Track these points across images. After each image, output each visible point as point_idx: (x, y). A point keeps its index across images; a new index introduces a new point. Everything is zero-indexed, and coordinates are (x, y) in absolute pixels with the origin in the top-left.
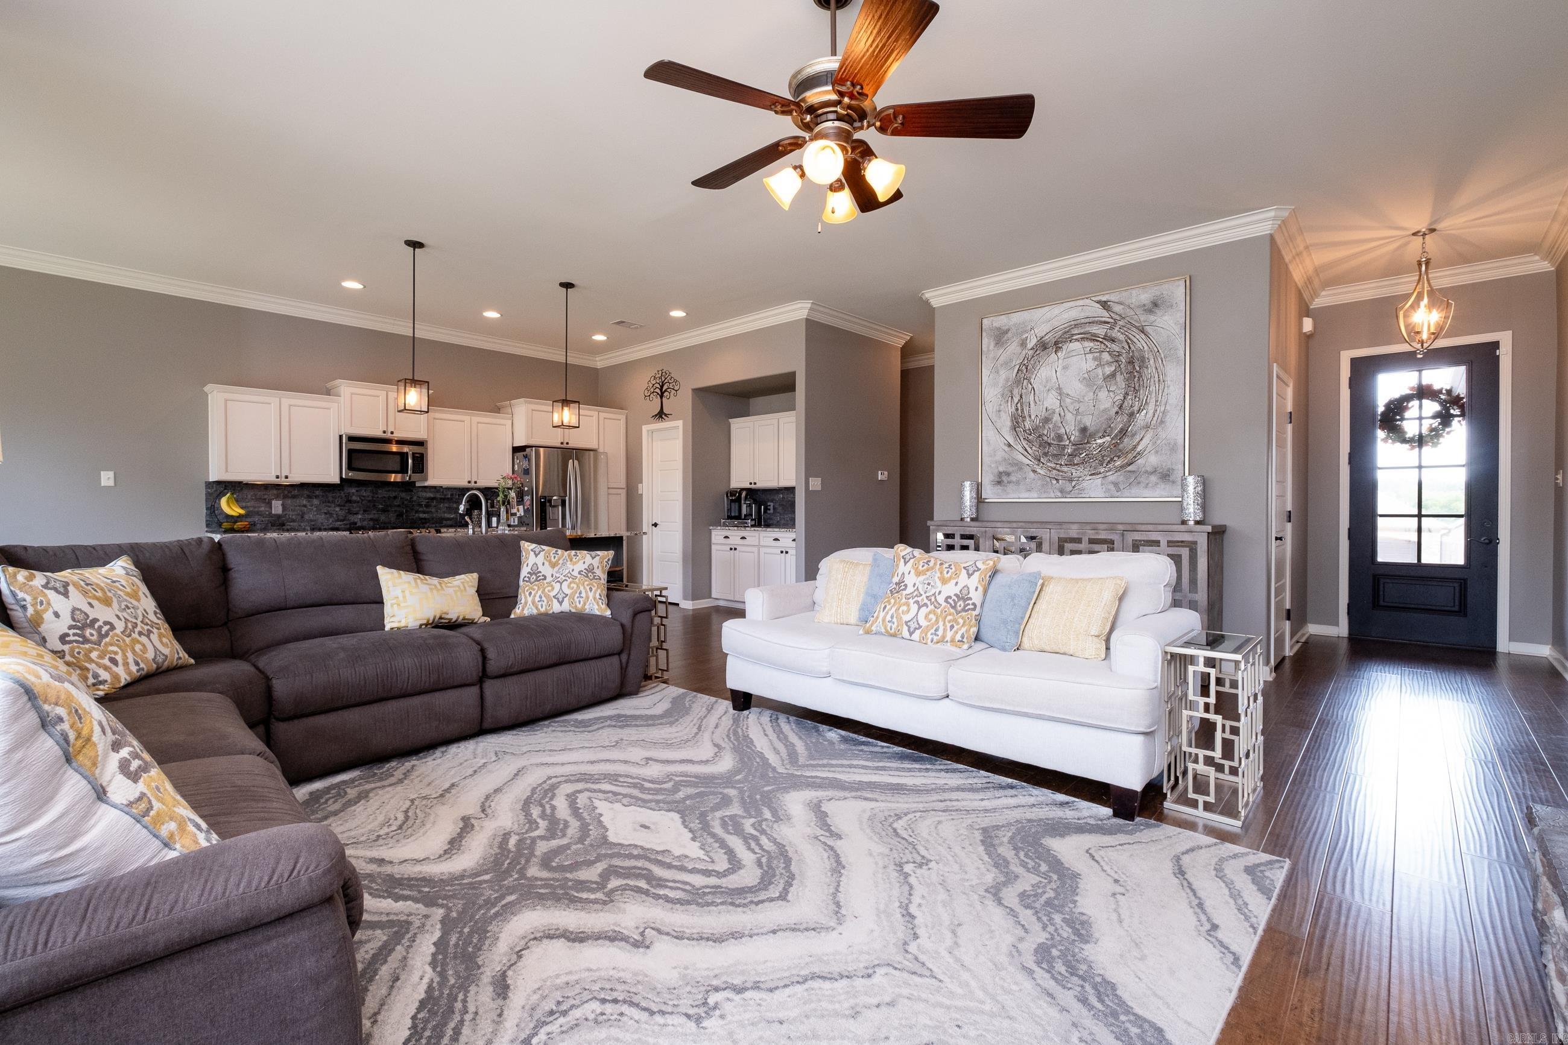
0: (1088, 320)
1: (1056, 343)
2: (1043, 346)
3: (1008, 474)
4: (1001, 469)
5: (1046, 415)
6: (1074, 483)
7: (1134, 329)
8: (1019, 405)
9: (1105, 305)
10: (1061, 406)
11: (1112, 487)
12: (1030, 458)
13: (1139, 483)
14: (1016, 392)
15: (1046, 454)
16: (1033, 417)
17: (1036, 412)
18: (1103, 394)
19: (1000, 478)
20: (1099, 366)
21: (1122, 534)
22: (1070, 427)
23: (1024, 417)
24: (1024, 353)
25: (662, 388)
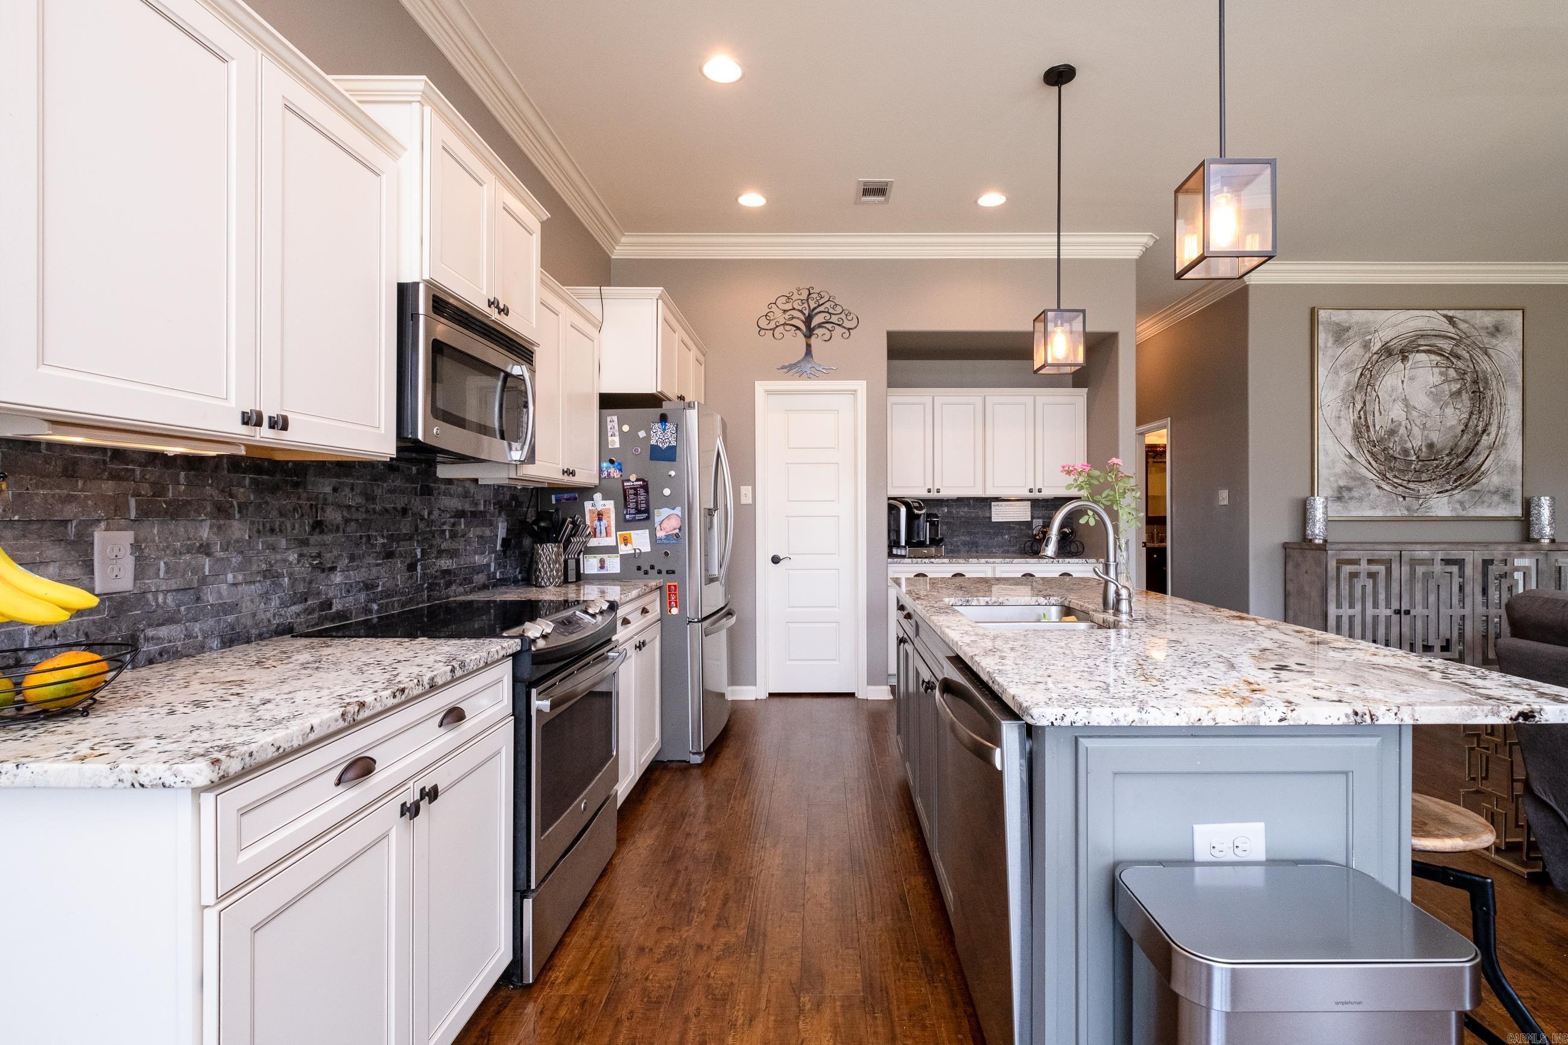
0: (1434, 333)
1: (1402, 351)
2: (1387, 351)
3: (1349, 489)
4: (1342, 483)
5: (1392, 427)
6: (1421, 501)
7: (1478, 350)
8: (1362, 413)
9: (1451, 320)
10: (1407, 419)
11: (1458, 506)
12: (1374, 472)
13: (1483, 502)
14: (1359, 398)
15: (1391, 469)
16: (1377, 428)
17: (1380, 424)
18: (1449, 411)
19: (1340, 493)
20: (1446, 381)
21: (1547, 555)
22: (1417, 441)
23: (1368, 427)
24: (1368, 356)
25: (808, 320)
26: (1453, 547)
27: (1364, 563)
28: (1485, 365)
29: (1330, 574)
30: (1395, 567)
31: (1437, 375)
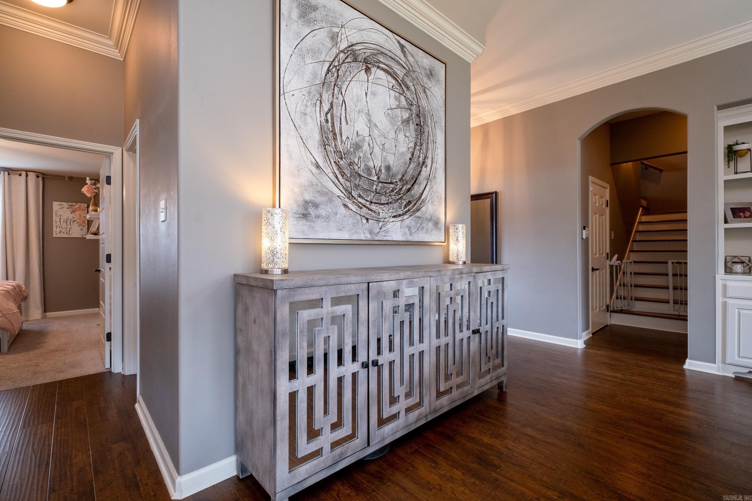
0: (390, 54)
1: (366, 61)
3: (316, 206)
5: (358, 139)
6: (381, 224)
7: (420, 85)
8: (329, 116)
9: (402, 48)
10: (370, 135)
11: (407, 230)
12: (341, 188)
13: (423, 228)
14: (326, 96)
15: (357, 186)
16: (344, 138)
17: (347, 132)
18: (401, 137)
19: (306, 209)
20: (398, 107)
21: (475, 276)
22: (377, 162)
23: (335, 134)
24: (335, 51)
27: (328, 303)
28: (423, 103)
29: (279, 328)
30: (363, 303)
31: (392, 97)
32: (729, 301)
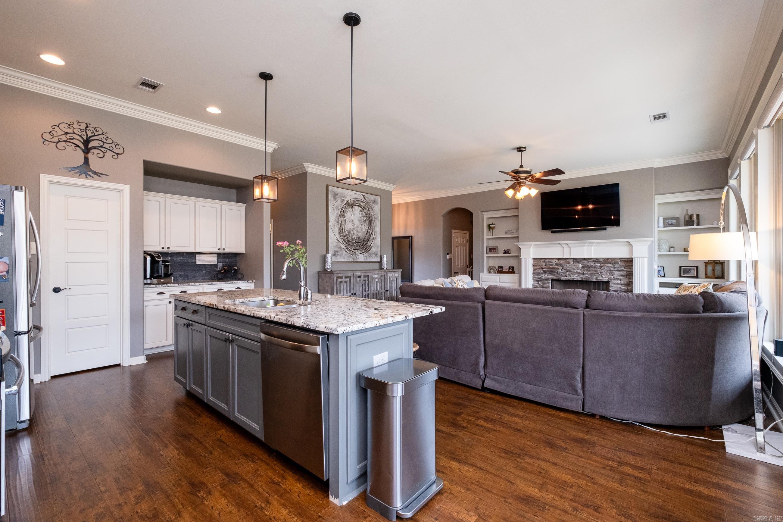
0: (360, 200)
1: (352, 205)
2: (348, 204)
3: (337, 252)
4: (335, 249)
5: (349, 230)
6: (356, 256)
7: (370, 207)
8: (341, 225)
9: (364, 196)
10: (353, 228)
11: (365, 258)
12: (344, 246)
13: (371, 257)
14: (340, 219)
15: (349, 245)
17: (346, 229)
18: (363, 226)
19: (335, 253)
20: (362, 216)
22: (355, 236)
23: (343, 230)
24: (343, 205)
25: (86, 142)
26: (366, 271)
27: (344, 278)
28: (372, 213)
29: (334, 282)
30: (352, 278)
31: (360, 214)
32: (483, 283)
